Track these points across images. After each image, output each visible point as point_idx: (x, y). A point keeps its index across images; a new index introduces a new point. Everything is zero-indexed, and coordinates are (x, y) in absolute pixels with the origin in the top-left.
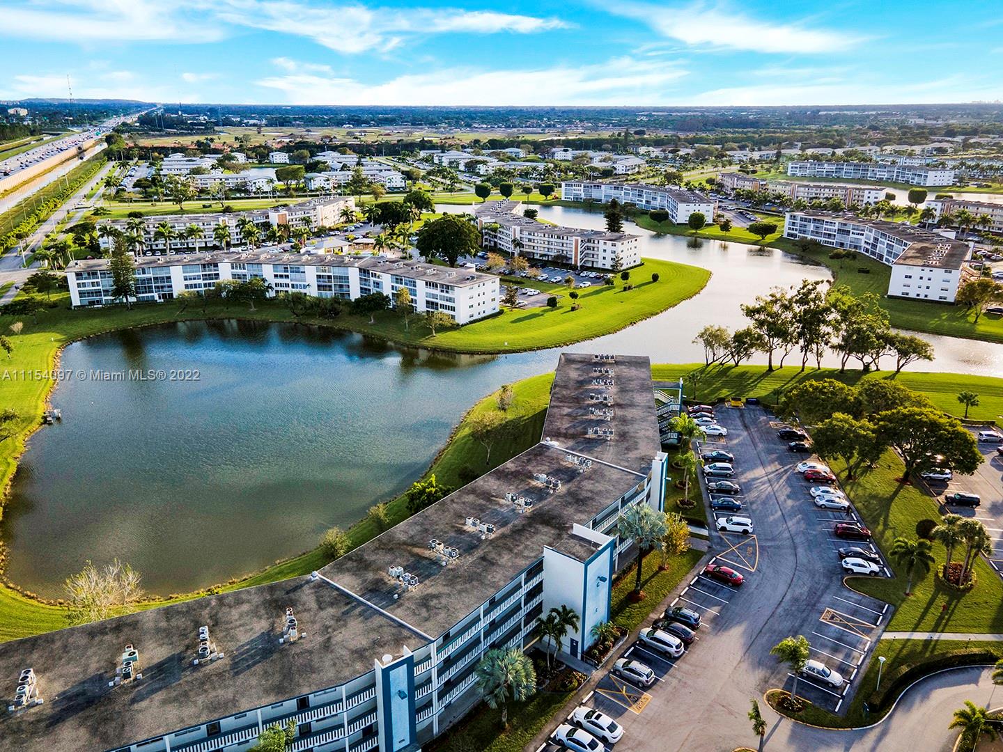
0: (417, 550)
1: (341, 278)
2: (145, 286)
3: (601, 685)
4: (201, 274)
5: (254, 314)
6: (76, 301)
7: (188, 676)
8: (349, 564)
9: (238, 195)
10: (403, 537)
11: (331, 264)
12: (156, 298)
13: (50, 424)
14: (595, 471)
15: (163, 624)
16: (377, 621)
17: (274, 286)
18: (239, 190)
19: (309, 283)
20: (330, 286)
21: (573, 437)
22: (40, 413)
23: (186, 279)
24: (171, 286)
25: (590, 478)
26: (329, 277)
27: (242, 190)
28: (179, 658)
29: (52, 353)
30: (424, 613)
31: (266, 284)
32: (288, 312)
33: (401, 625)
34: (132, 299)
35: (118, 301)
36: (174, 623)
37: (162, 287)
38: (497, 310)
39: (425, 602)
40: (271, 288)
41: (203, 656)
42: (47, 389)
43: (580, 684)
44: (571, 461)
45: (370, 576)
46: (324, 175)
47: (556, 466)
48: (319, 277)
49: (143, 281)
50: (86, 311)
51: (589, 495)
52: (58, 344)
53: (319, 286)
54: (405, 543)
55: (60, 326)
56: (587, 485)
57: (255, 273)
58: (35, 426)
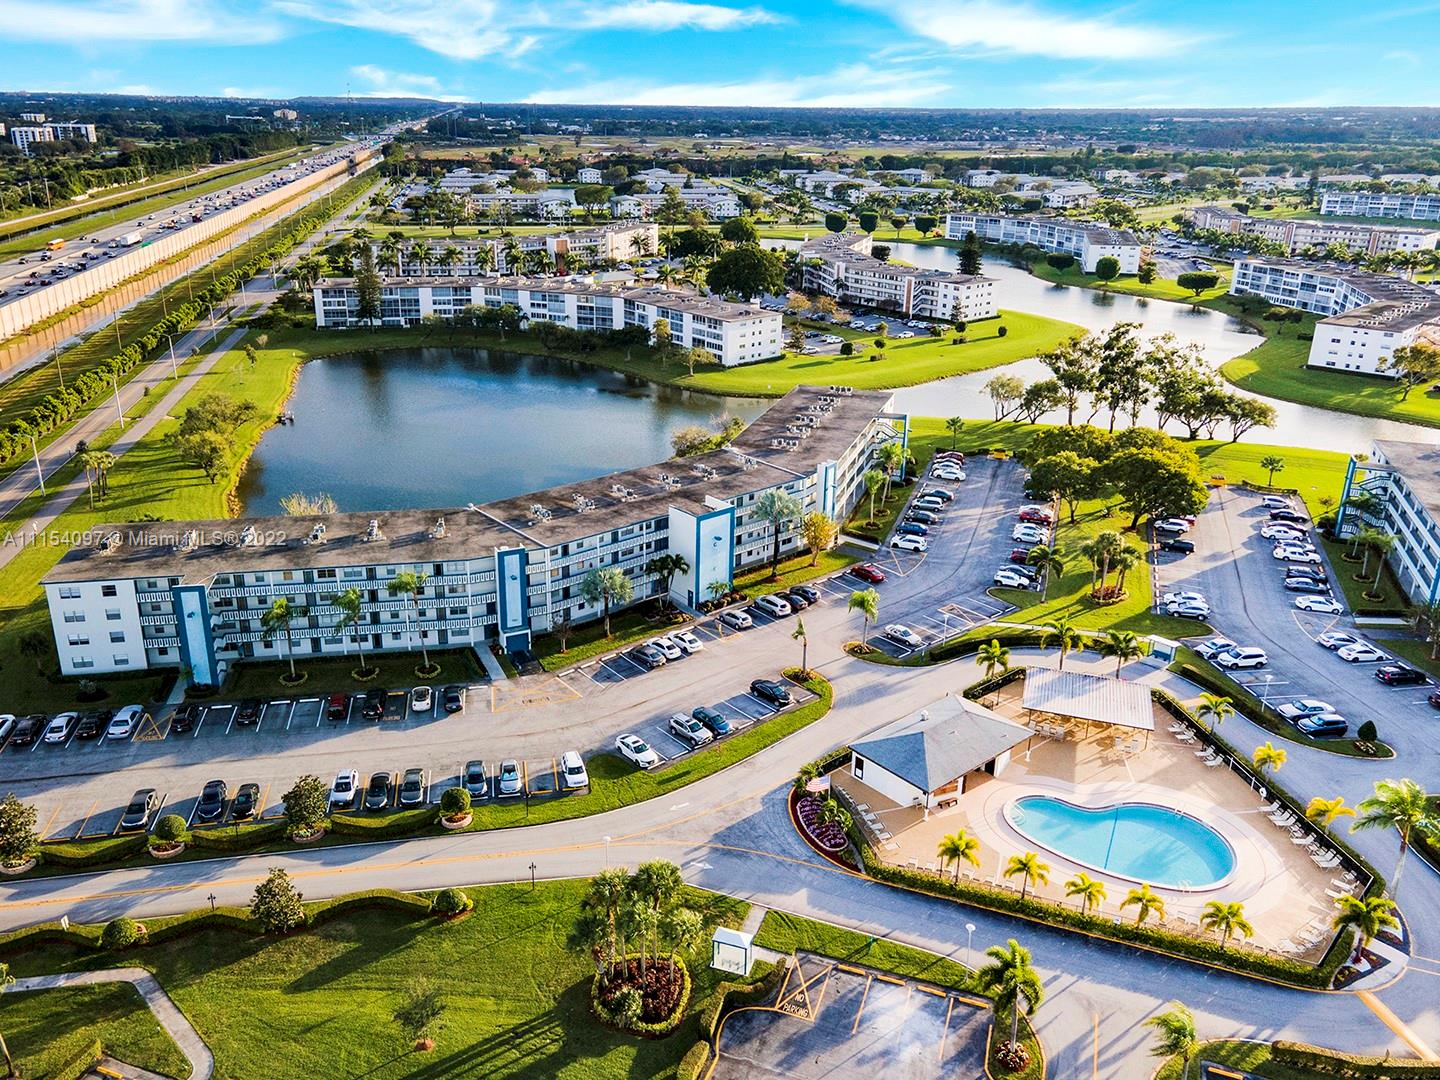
0: (561, 502)
1: (604, 309)
2: (390, 308)
3: (701, 625)
4: (451, 298)
5: (504, 345)
6: (321, 321)
7: (358, 546)
8: (504, 505)
9: (525, 220)
10: (554, 494)
11: (596, 294)
12: (403, 323)
13: (284, 424)
14: (758, 470)
15: (348, 521)
16: (510, 534)
17: (530, 316)
18: (528, 215)
19: (568, 314)
20: (592, 319)
21: (757, 446)
22: (276, 413)
23: (435, 303)
24: (418, 311)
25: (749, 474)
26: (591, 308)
27: (531, 214)
28: (355, 537)
29: (292, 368)
31: (521, 314)
32: (539, 345)
33: (527, 538)
34: (377, 322)
35: (362, 324)
36: (354, 521)
37: (410, 311)
38: (778, 354)
39: (552, 529)
40: (527, 319)
41: (370, 534)
42: (284, 396)
43: (684, 621)
44: (741, 463)
45: (516, 512)
46: (636, 198)
48: (580, 308)
49: (390, 302)
50: (329, 332)
51: (739, 483)
52: (299, 360)
53: (579, 318)
54: (555, 498)
55: (302, 344)
56: (743, 478)
57: (510, 300)
58: (270, 423)
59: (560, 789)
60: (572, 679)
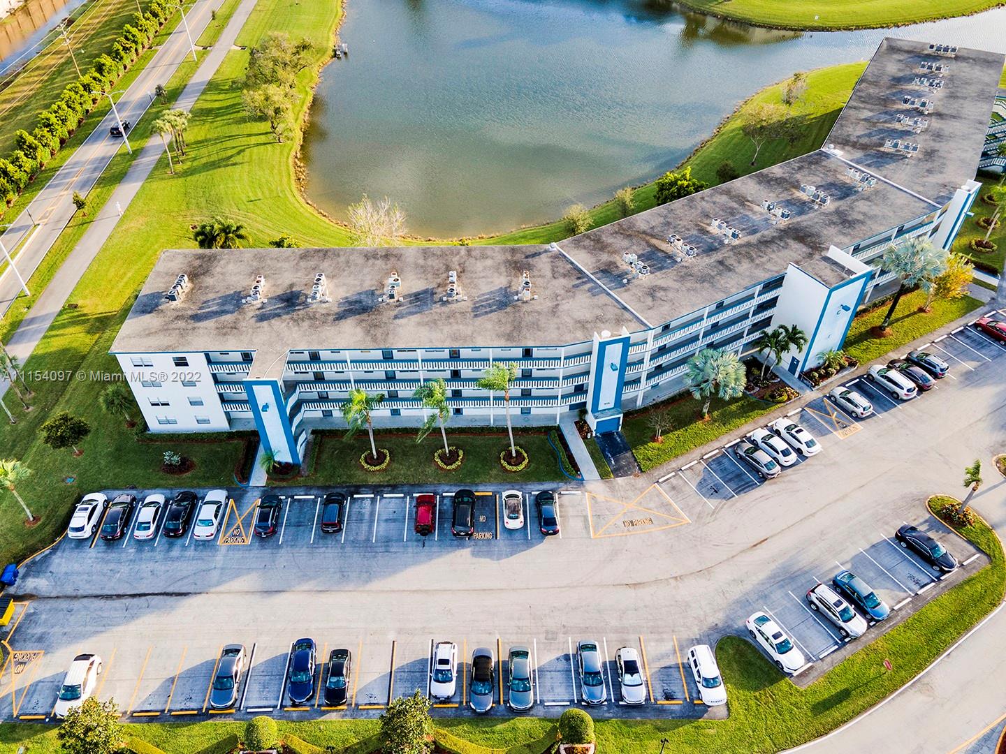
0: (654, 241)
3: (810, 405)
7: (437, 308)
8: (587, 242)
10: (643, 226)
13: (339, 58)
14: (877, 192)
15: (421, 262)
16: (603, 299)
21: (864, 147)
25: (868, 199)
28: (432, 292)
30: (649, 301)
33: (625, 308)
36: (430, 262)
39: (652, 292)
41: (450, 295)
43: (789, 399)
44: (851, 177)
45: (605, 257)
47: (830, 179)
51: (860, 217)
54: (644, 232)
56: (862, 206)
58: (327, 58)
59: (692, 700)
60: (674, 488)
